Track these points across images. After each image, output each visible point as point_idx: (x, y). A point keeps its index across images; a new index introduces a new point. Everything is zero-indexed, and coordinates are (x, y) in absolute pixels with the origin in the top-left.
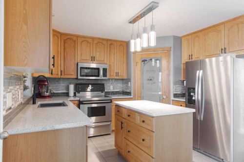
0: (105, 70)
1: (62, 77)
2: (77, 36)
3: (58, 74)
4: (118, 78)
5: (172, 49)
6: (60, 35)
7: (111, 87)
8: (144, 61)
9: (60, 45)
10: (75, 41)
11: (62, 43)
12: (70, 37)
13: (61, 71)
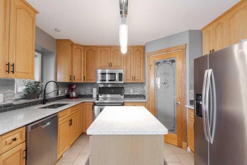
0: (120, 75)
1: (85, 82)
2: (97, 47)
3: (81, 80)
4: (134, 82)
5: (188, 46)
6: (83, 48)
7: (132, 91)
8: (157, 63)
9: (83, 56)
10: (95, 51)
11: (85, 54)
12: (91, 48)
13: (84, 77)
